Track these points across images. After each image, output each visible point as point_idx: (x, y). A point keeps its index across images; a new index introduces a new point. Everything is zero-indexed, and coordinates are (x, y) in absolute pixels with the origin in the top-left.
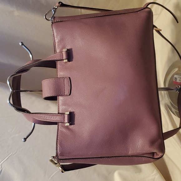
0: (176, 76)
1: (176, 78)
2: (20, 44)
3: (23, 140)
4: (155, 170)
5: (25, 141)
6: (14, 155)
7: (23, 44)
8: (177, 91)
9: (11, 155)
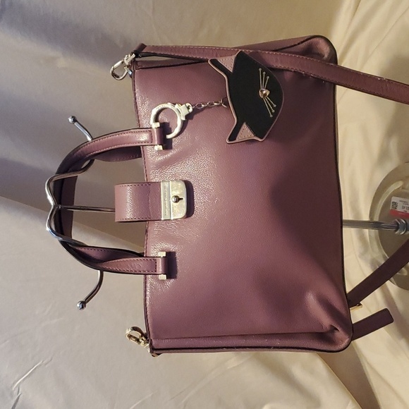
0: (394, 199)
1: (395, 203)
2: (70, 120)
3: (78, 305)
4: (351, 402)
5: (83, 307)
6: (47, 366)
7: (75, 120)
8: (396, 231)
9: (40, 365)
